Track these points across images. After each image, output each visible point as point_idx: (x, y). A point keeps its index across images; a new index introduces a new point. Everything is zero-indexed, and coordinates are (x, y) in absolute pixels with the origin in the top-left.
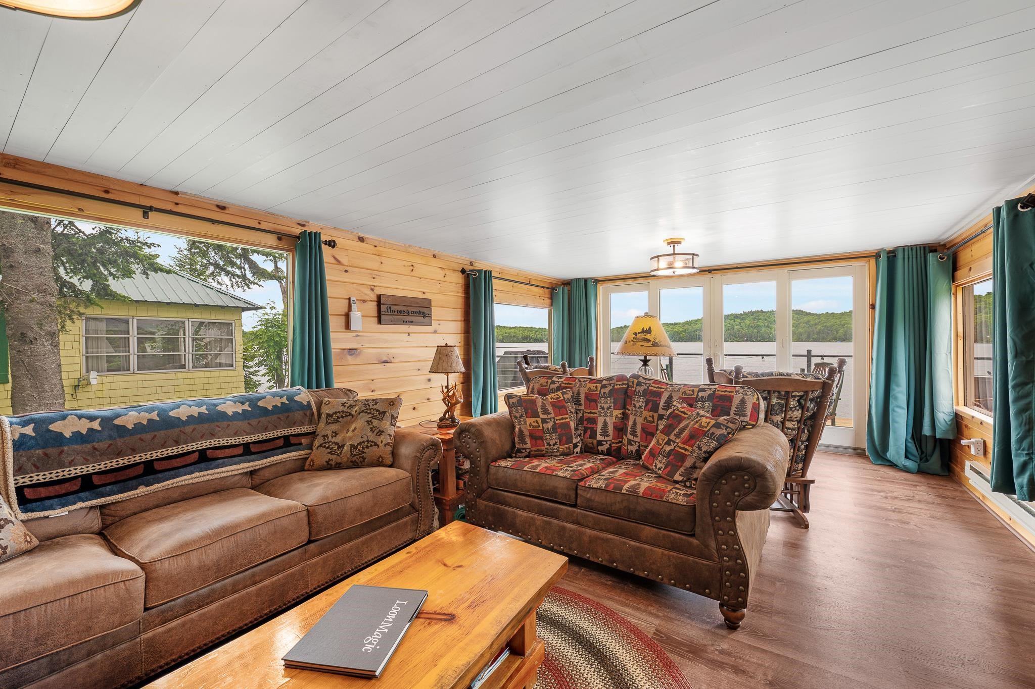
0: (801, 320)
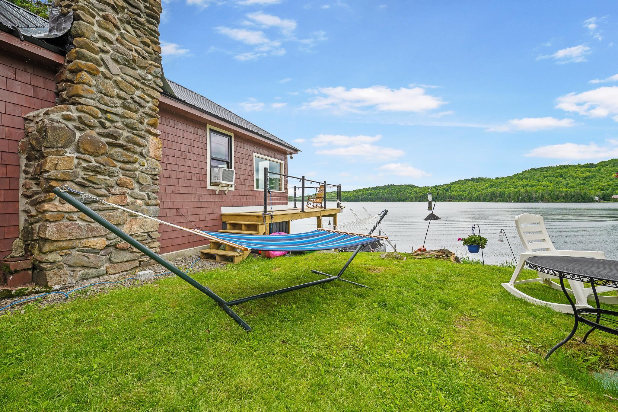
0: (413, 190)
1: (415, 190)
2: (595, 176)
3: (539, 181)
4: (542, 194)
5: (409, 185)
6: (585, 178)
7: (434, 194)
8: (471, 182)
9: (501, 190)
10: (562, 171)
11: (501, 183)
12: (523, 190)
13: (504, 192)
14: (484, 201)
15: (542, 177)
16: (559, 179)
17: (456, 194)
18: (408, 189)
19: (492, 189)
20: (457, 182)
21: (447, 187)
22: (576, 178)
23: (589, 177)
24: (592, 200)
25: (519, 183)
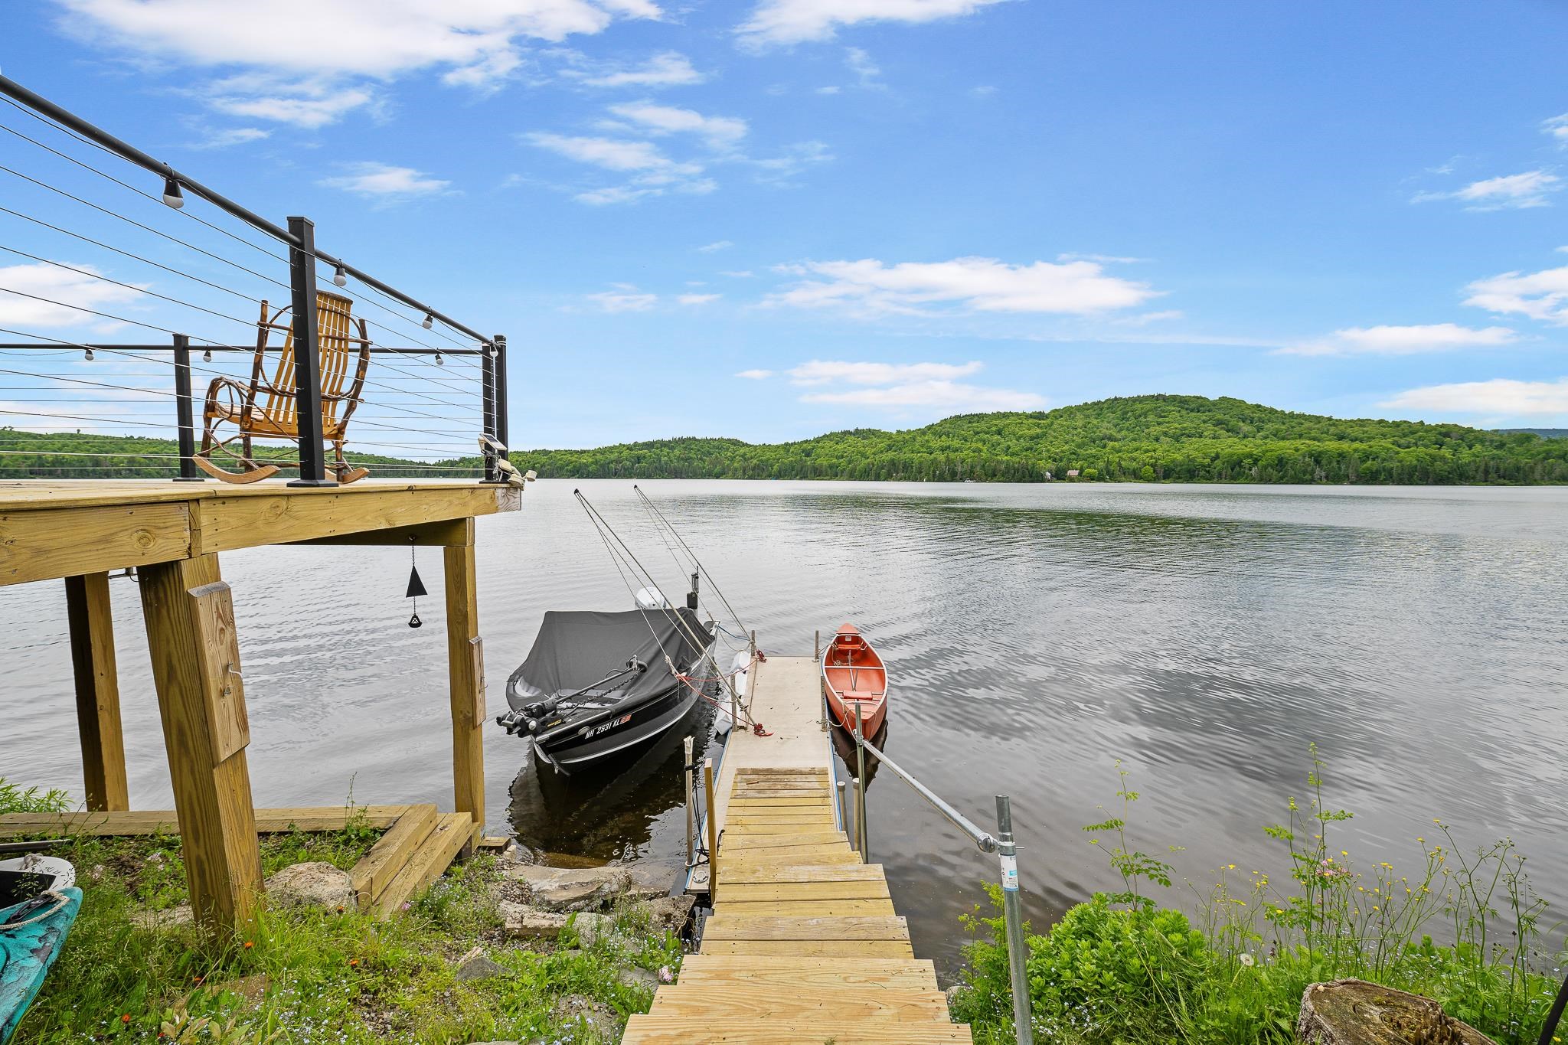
0: (737, 452)
1: (742, 451)
2: (1045, 434)
3: (966, 440)
4: (972, 467)
5: (729, 439)
6: (1032, 438)
7: (782, 462)
8: (852, 437)
9: (905, 455)
10: (1001, 423)
11: (905, 442)
12: (942, 457)
13: (912, 460)
14: (877, 478)
15: (971, 432)
16: (996, 437)
17: (825, 463)
18: (727, 449)
19: (891, 455)
20: (828, 436)
21: (807, 449)
22: (1020, 438)
23: (1037, 437)
24: (1041, 479)
25: (936, 443)
